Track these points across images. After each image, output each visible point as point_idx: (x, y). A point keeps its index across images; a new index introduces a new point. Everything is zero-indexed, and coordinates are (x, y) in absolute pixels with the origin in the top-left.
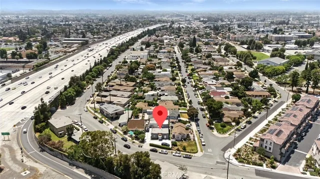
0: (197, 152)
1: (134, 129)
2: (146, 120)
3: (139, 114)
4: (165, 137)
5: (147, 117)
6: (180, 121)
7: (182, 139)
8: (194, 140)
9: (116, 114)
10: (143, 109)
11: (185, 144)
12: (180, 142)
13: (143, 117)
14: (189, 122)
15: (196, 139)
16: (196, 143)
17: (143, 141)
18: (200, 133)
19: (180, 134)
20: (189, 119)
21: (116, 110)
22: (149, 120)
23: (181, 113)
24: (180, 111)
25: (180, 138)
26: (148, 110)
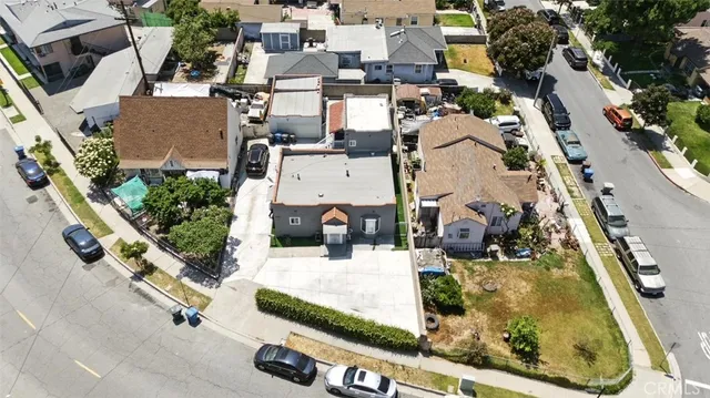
0: (628, 381)
1: (158, 164)
2: (253, 91)
3: (215, 48)
4: (371, 224)
5: (259, 64)
6: (451, 91)
7: (488, 239)
8: (570, 244)
9: (76, 44)
10: (243, 19)
11: (515, 283)
12: (479, 265)
13: (239, 65)
14: (506, 101)
15: (581, 233)
16: (590, 275)
17: (212, 263)
18: (587, 179)
19: (477, 208)
20: (495, 75)
21: (66, 25)
22: (268, 89)
23: (450, 40)
24: (447, 31)
25: (476, 237)
26: (267, 28)
